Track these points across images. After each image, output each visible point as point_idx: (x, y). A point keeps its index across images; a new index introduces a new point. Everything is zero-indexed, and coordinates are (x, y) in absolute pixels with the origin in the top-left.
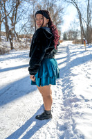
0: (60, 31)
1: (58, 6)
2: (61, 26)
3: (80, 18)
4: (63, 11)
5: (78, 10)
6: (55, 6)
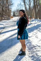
0: (11, 10)
3: (24, 2)
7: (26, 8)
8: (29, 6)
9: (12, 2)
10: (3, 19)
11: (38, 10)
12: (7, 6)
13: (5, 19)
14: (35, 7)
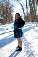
1: (11, 4)
2: (13, 14)
4: (14, 6)
5: (22, 5)
6: (10, 4)
7: (24, 14)
8: (27, 13)
10: (7, 23)
12: (10, 13)
14: (31, 13)
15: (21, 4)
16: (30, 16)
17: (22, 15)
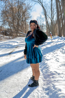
3: (45, 15)
4: (31, 8)
5: (43, 8)
7: (47, 22)
8: (52, 20)
9: (30, 14)
10: (18, 36)
11: (62, 25)
12: (24, 19)
13: (20, 36)
14: (58, 20)
15: (42, 6)
16: (57, 26)
17: (43, 24)
